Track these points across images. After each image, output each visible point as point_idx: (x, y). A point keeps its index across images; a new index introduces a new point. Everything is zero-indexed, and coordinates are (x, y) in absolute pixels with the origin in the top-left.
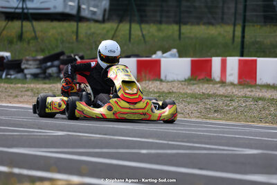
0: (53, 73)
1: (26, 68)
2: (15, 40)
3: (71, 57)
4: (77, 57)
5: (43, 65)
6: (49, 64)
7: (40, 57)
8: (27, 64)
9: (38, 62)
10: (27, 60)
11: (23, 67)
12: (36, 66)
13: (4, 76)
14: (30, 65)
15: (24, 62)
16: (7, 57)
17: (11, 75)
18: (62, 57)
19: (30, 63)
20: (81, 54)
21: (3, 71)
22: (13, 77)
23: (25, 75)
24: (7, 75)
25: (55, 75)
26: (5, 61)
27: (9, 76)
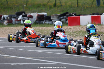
0: (64, 21)
1: (53, 19)
2: (53, 7)
3: (71, 14)
4: (73, 14)
5: (60, 18)
6: (62, 17)
7: (59, 14)
8: (53, 18)
9: (58, 17)
10: (53, 16)
11: (52, 18)
12: (57, 18)
13: (44, 23)
14: (54, 18)
15: (52, 16)
16: (45, 15)
17: (47, 22)
18: (67, 15)
19: (54, 17)
20: (75, 13)
21: (43, 20)
22: (48, 23)
23: (53, 22)
24: (45, 22)
25: (65, 22)
26: (44, 16)
27: (46, 23)
